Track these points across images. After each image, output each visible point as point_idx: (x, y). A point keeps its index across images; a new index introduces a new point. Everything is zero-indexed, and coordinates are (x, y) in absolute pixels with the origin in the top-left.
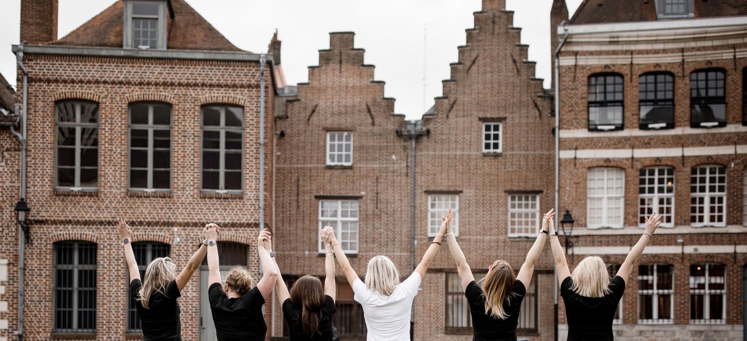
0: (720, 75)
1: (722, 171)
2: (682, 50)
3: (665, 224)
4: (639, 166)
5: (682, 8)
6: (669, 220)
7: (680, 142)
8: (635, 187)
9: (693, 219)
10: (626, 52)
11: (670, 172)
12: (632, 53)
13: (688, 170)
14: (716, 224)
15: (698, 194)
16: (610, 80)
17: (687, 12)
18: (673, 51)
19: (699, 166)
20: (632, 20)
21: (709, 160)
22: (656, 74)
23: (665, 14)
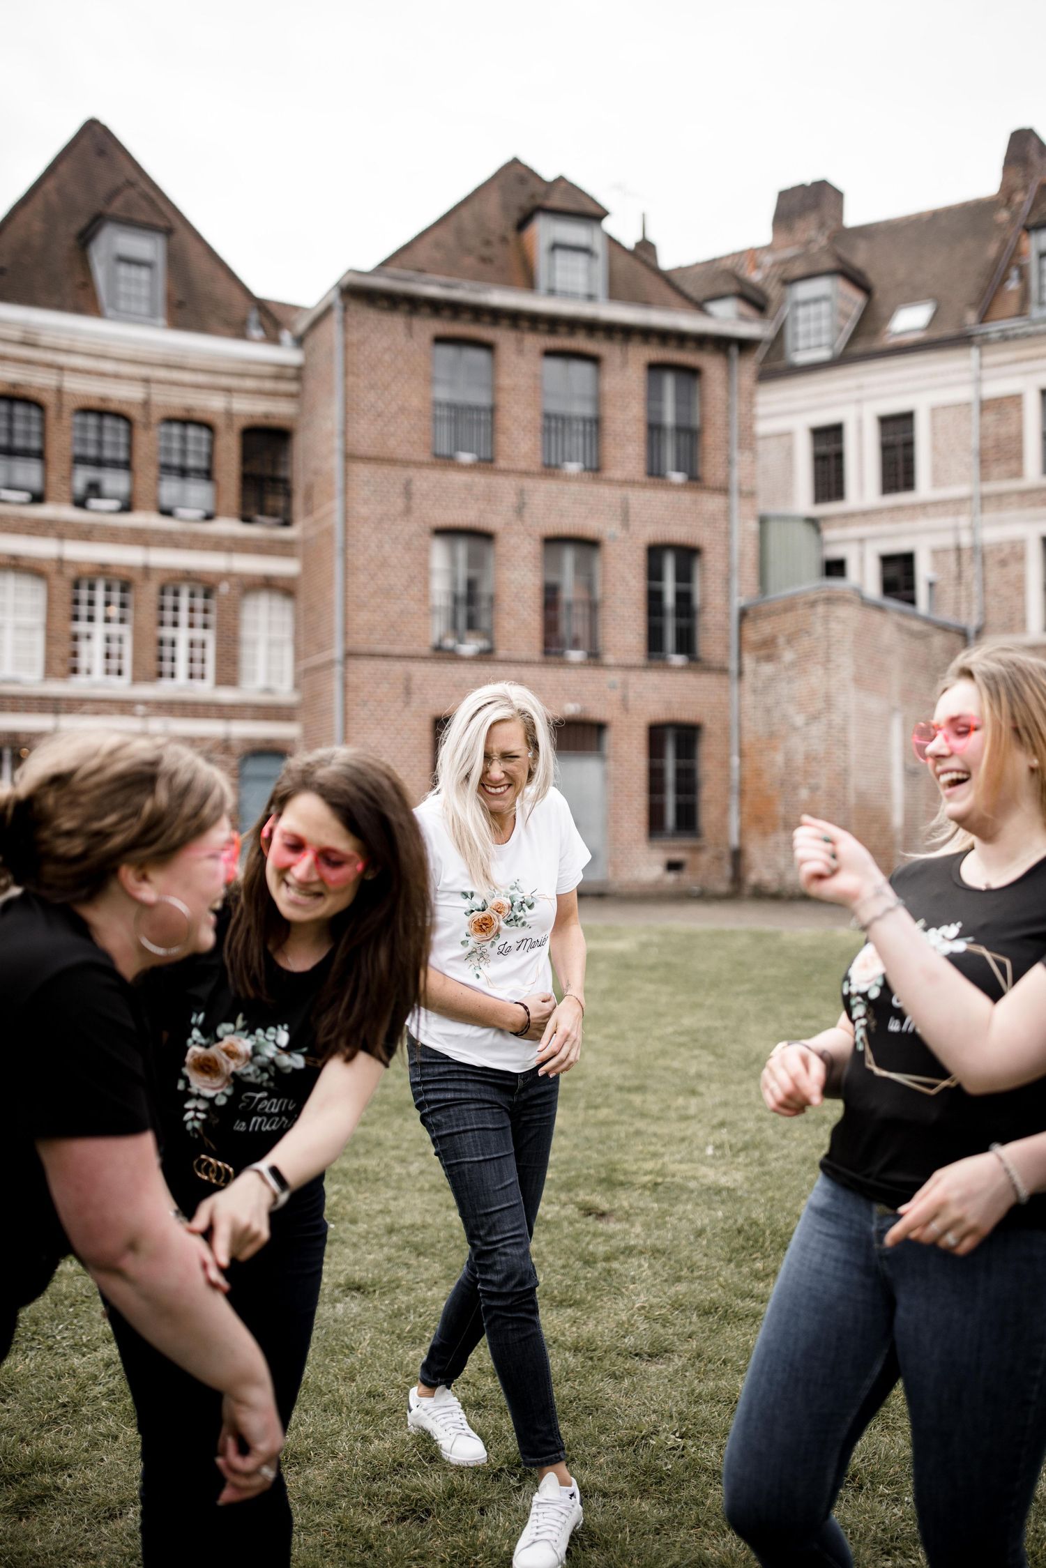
0: (204, 435)
1: (207, 595)
2: (146, 381)
3: (114, 679)
4: (71, 573)
5: (144, 308)
6: (120, 673)
7: (140, 538)
8: (64, 610)
9: (160, 675)
10: (49, 366)
11: (126, 587)
12: (61, 368)
13: (152, 588)
14: (197, 683)
15: (167, 632)
16: (19, 410)
17: (153, 314)
18: (131, 379)
19: (172, 583)
20: (60, 307)
21: (188, 576)
22: (101, 413)
23: (117, 310)
